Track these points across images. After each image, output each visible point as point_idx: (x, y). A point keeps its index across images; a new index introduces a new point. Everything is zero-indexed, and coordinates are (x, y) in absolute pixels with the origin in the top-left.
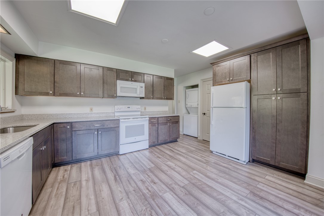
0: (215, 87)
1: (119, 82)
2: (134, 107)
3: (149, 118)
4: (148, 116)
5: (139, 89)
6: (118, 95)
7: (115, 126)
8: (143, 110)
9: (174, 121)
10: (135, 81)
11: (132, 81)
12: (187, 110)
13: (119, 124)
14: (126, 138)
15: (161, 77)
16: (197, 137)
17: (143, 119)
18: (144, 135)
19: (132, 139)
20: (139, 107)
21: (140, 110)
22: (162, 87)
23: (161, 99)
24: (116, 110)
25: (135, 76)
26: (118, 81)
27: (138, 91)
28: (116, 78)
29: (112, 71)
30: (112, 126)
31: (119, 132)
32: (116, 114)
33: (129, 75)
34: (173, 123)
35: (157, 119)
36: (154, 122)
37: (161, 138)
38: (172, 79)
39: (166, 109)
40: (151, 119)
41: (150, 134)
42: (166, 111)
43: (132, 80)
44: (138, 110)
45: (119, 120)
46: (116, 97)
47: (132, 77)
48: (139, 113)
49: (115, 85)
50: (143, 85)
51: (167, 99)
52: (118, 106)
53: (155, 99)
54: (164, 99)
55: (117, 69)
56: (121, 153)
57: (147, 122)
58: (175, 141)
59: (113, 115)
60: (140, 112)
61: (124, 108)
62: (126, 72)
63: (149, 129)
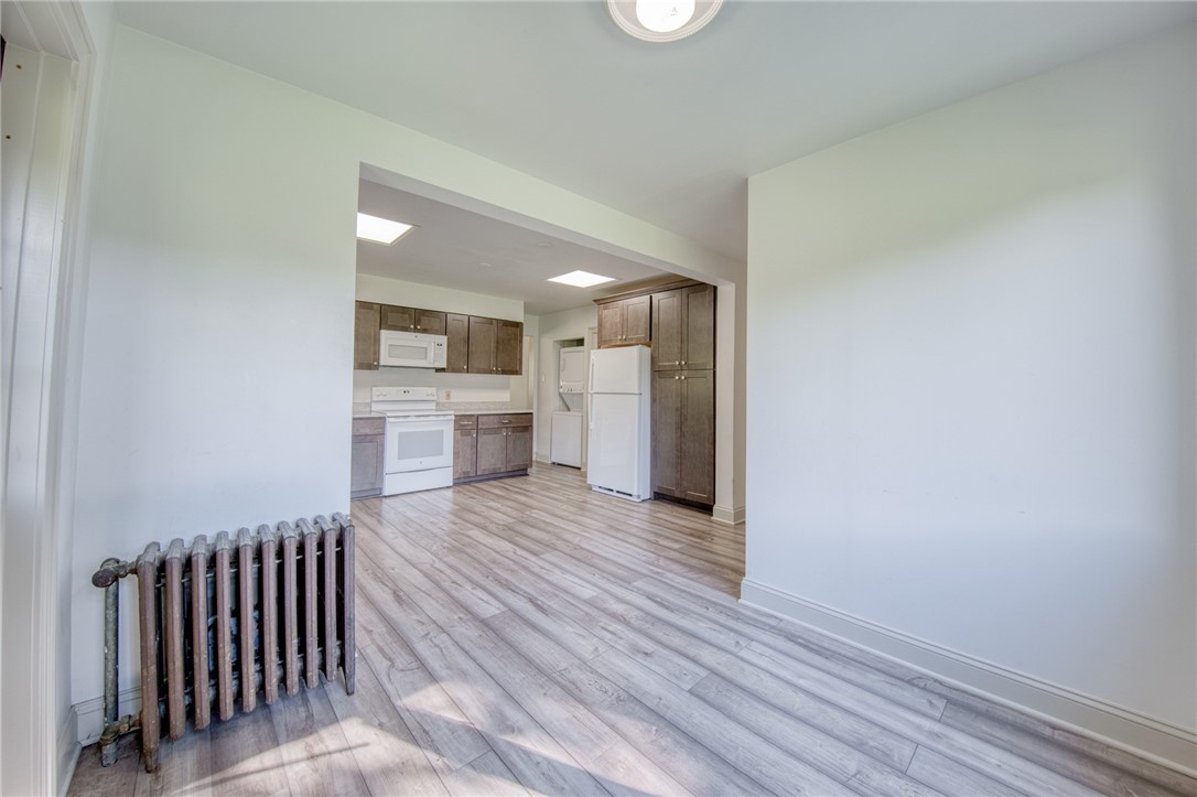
0: (602, 351)
1: (384, 334)
2: (421, 392)
3: (456, 416)
4: (452, 412)
5: (433, 349)
6: (382, 364)
7: (376, 432)
8: (443, 400)
9: (521, 425)
10: (425, 331)
11: (416, 330)
12: (563, 400)
13: (383, 427)
14: (399, 458)
15: (490, 321)
16: (578, 466)
17: (442, 418)
18: (442, 454)
19: (414, 463)
20: (433, 390)
21: (435, 398)
22: (493, 345)
23: (491, 372)
24: (375, 398)
25: (425, 320)
26: (383, 331)
27: (431, 354)
28: (378, 324)
29: (371, 308)
30: (368, 431)
31: (383, 445)
32: (375, 407)
33: (410, 316)
34: (516, 429)
35: (474, 419)
36: (468, 426)
37: (486, 464)
38: (518, 325)
39: (505, 396)
40: (459, 418)
41: (456, 454)
42: (503, 403)
43: (415, 327)
44: (431, 398)
45: (384, 418)
46: (377, 367)
47: (417, 322)
48: (433, 406)
49: (377, 341)
50: (443, 339)
51: (504, 372)
52: (381, 388)
53: (472, 372)
54: (497, 372)
55: (381, 305)
56: (386, 492)
57: (451, 426)
58: (521, 472)
59: (368, 409)
60: (434, 404)
61: (394, 392)
62: (404, 310)
63: (456, 441)
